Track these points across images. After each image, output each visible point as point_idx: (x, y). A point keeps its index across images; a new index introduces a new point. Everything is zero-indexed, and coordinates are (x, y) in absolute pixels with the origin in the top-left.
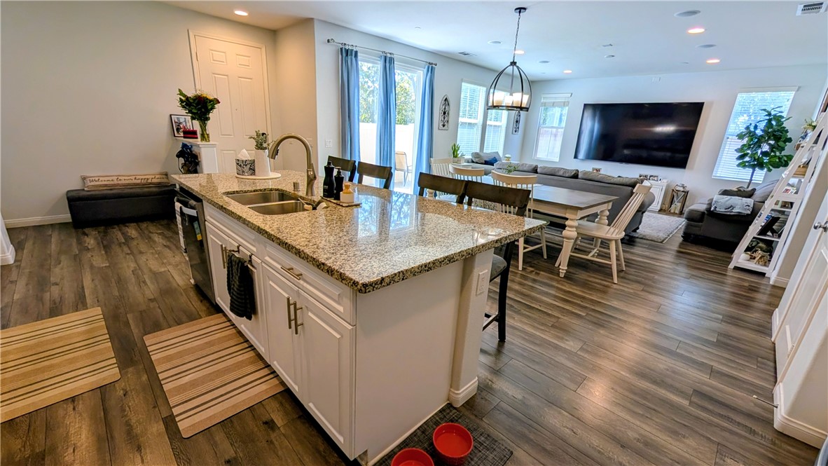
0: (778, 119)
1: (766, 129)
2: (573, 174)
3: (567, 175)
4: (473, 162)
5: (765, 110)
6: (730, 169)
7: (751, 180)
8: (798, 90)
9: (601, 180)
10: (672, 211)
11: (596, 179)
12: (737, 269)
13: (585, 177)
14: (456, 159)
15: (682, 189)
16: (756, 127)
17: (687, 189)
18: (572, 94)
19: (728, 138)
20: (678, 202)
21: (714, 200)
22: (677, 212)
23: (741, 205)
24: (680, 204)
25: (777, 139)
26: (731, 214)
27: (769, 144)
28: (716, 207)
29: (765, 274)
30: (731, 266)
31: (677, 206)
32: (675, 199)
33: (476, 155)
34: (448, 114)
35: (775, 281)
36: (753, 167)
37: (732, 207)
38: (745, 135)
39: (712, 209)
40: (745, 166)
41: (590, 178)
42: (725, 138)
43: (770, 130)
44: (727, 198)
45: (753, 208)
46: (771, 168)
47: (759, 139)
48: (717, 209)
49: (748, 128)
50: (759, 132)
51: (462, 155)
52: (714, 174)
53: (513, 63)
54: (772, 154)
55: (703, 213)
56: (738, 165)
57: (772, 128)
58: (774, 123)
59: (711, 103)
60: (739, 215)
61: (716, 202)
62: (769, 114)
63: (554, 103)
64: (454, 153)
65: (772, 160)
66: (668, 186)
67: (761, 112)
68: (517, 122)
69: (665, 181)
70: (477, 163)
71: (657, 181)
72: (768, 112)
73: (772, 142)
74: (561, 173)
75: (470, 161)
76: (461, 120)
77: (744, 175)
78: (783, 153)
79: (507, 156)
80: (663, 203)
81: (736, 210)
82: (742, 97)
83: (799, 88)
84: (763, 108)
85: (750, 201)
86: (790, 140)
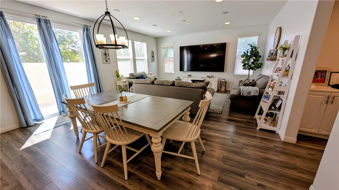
0: (255, 48)
1: (251, 52)
2: (172, 83)
3: (169, 85)
4: (130, 78)
5: (249, 44)
6: (240, 71)
7: (249, 74)
8: (259, 36)
9: (186, 86)
10: (222, 91)
11: (183, 86)
12: (261, 129)
13: (178, 85)
14: (119, 78)
15: (224, 81)
16: (248, 52)
17: (226, 80)
18: (174, 43)
19: (237, 57)
20: (224, 86)
21: (241, 89)
22: (224, 91)
23: (253, 91)
24: (224, 87)
25: (256, 56)
26: (250, 96)
27: (253, 59)
28: (243, 93)
29: (275, 131)
30: (258, 128)
31: (223, 89)
32: (222, 85)
33: (131, 75)
34: (108, 55)
35: (285, 139)
36: (249, 69)
37: (250, 92)
38: (244, 56)
39: (241, 94)
40: (246, 69)
41: (181, 85)
42: (236, 57)
43: (253, 53)
44: (246, 88)
45: (259, 92)
46: (256, 69)
47: (249, 57)
48: (244, 94)
49: (244, 53)
50: (249, 54)
51: (122, 76)
52: (235, 73)
53: (107, 13)
54: (255, 63)
55: (237, 96)
56: (243, 69)
57: (254, 52)
58: (254, 49)
59: (229, 43)
60: (254, 96)
61: (242, 90)
62: (251, 46)
63: (167, 47)
64: (117, 75)
65: (255, 65)
66: (219, 80)
67: (248, 45)
68: (153, 56)
69: (217, 78)
70: (132, 79)
71: (214, 78)
72: (251, 45)
73: (254, 58)
74: (166, 84)
75: (129, 78)
76: (118, 57)
77: (246, 72)
78: (259, 62)
79: (150, 73)
80: (218, 87)
81: (252, 94)
82: (239, 40)
83: (260, 34)
84: (249, 43)
85: (256, 88)
86: (260, 57)
